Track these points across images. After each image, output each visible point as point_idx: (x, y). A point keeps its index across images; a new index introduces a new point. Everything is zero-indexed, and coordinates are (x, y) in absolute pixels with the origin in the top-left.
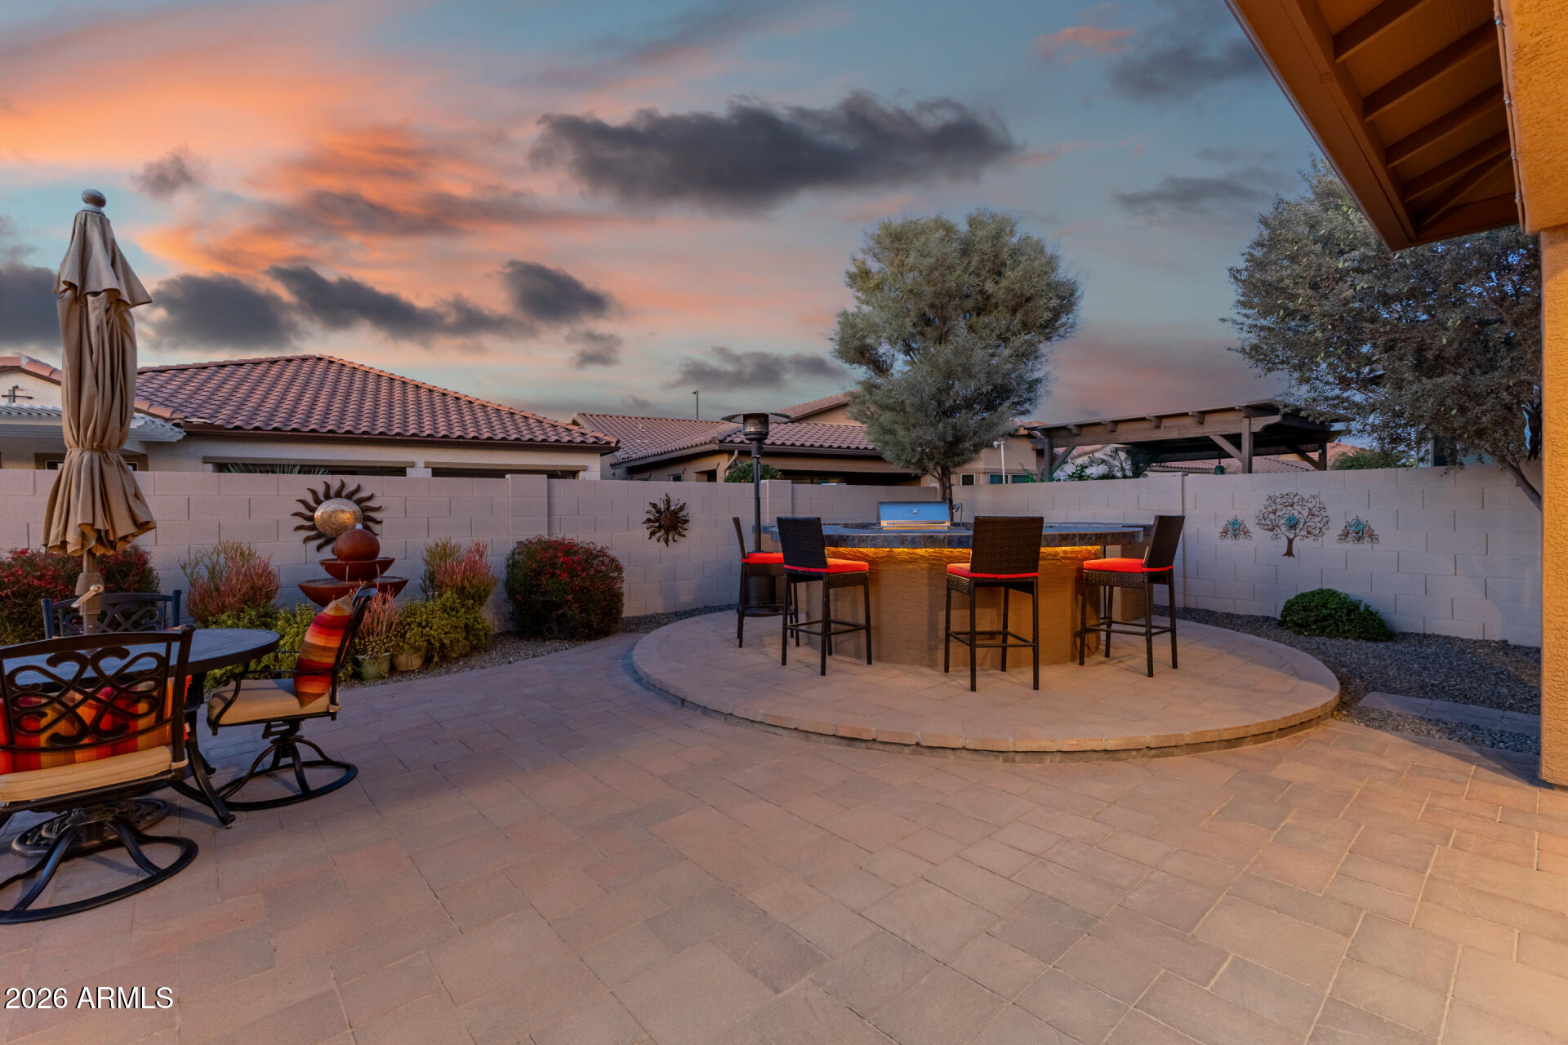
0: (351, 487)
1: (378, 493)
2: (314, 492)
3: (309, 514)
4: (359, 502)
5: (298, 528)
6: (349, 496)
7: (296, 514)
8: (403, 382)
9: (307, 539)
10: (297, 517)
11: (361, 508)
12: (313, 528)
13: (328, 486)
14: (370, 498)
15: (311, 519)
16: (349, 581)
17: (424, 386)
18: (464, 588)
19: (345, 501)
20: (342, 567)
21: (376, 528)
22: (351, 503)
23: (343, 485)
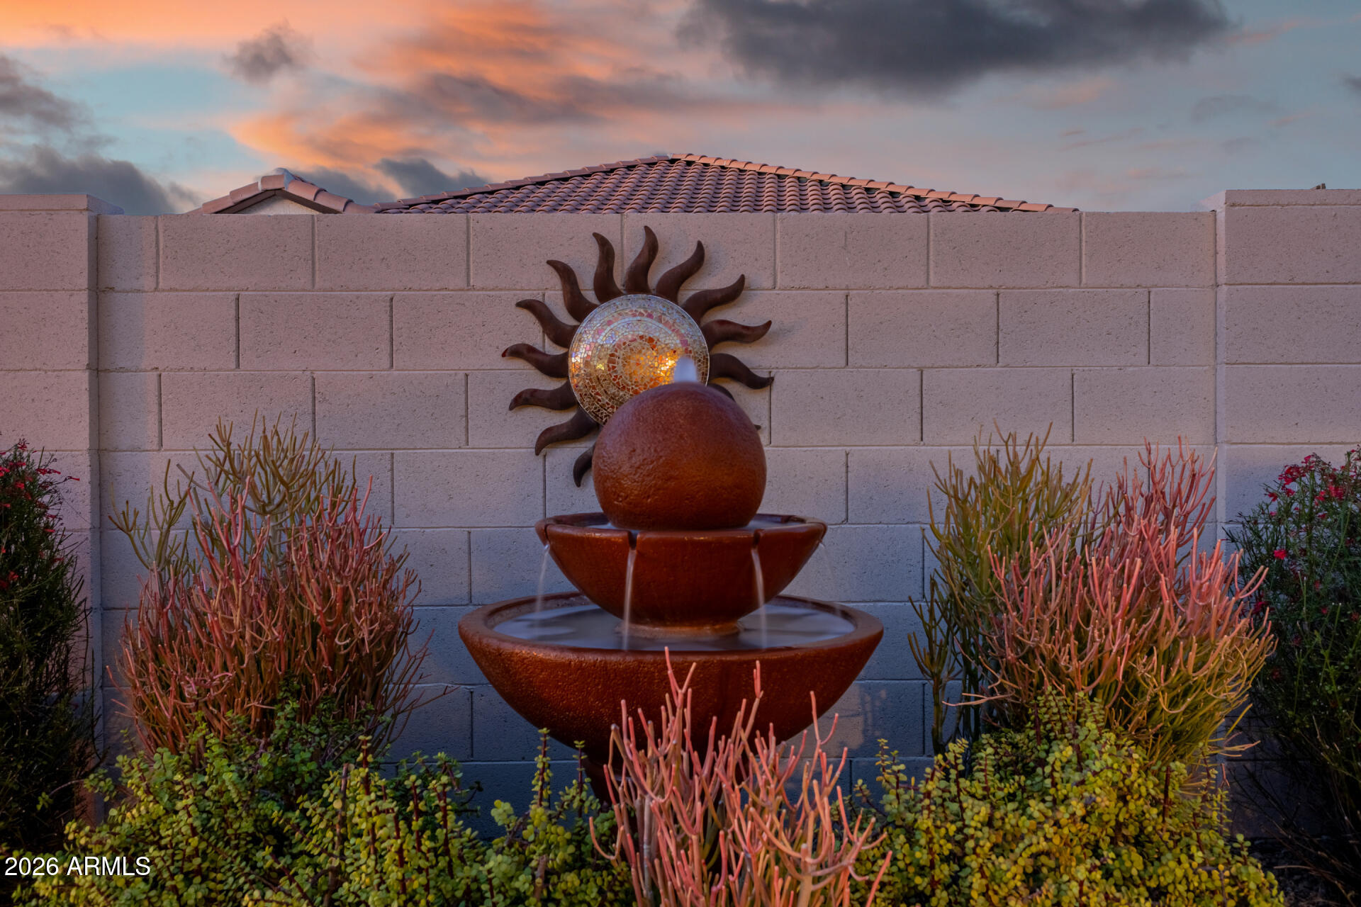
0: (674, 256)
1: (758, 277)
2: (565, 273)
3: (553, 350)
4: (700, 307)
5: (524, 400)
6: (670, 289)
7: (516, 352)
8: (799, 178)
9: (548, 440)
10: (519, 364)
11: (707, 331)
12: (562, 400)
13: (606, 250)
14: (733, 294)
15: (557, 368)
16: (637, 618)
17: (833, 180)
18: (1134, 687)
19: (659, 304)
20: (610, 556)
21: (751, 403)
22: (674, 313)
23: (652, 246)
